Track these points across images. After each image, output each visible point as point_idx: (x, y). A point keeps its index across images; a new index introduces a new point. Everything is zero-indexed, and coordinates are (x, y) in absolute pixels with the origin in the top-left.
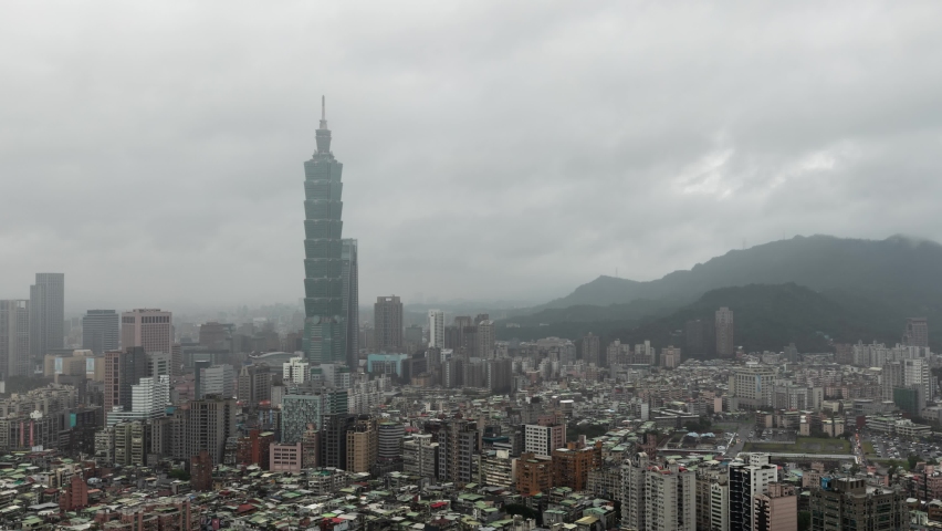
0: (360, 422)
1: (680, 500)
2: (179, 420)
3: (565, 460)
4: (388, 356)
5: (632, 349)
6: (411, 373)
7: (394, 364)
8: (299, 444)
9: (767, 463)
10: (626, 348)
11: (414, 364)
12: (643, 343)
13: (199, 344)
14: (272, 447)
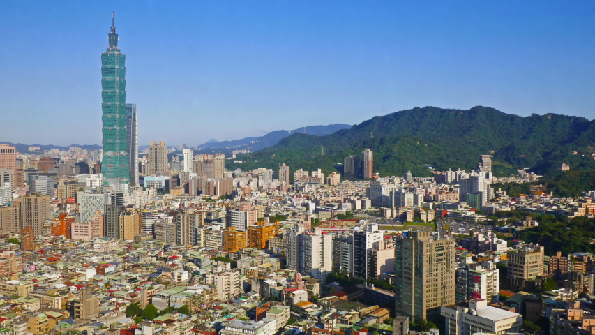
0: (128, 209)
1: (322, 252)
2: (14, 209)
3: (256, 231)
4: (156, 178)
5: (310, 175)
6: (170, 187)
7: (160, 183)
8: (90, 223)
9: (377, 230)
10: (306, 173)
11: (172, 182)
12: (317, 170)
13: (38, 170)
14: (73, 225)
